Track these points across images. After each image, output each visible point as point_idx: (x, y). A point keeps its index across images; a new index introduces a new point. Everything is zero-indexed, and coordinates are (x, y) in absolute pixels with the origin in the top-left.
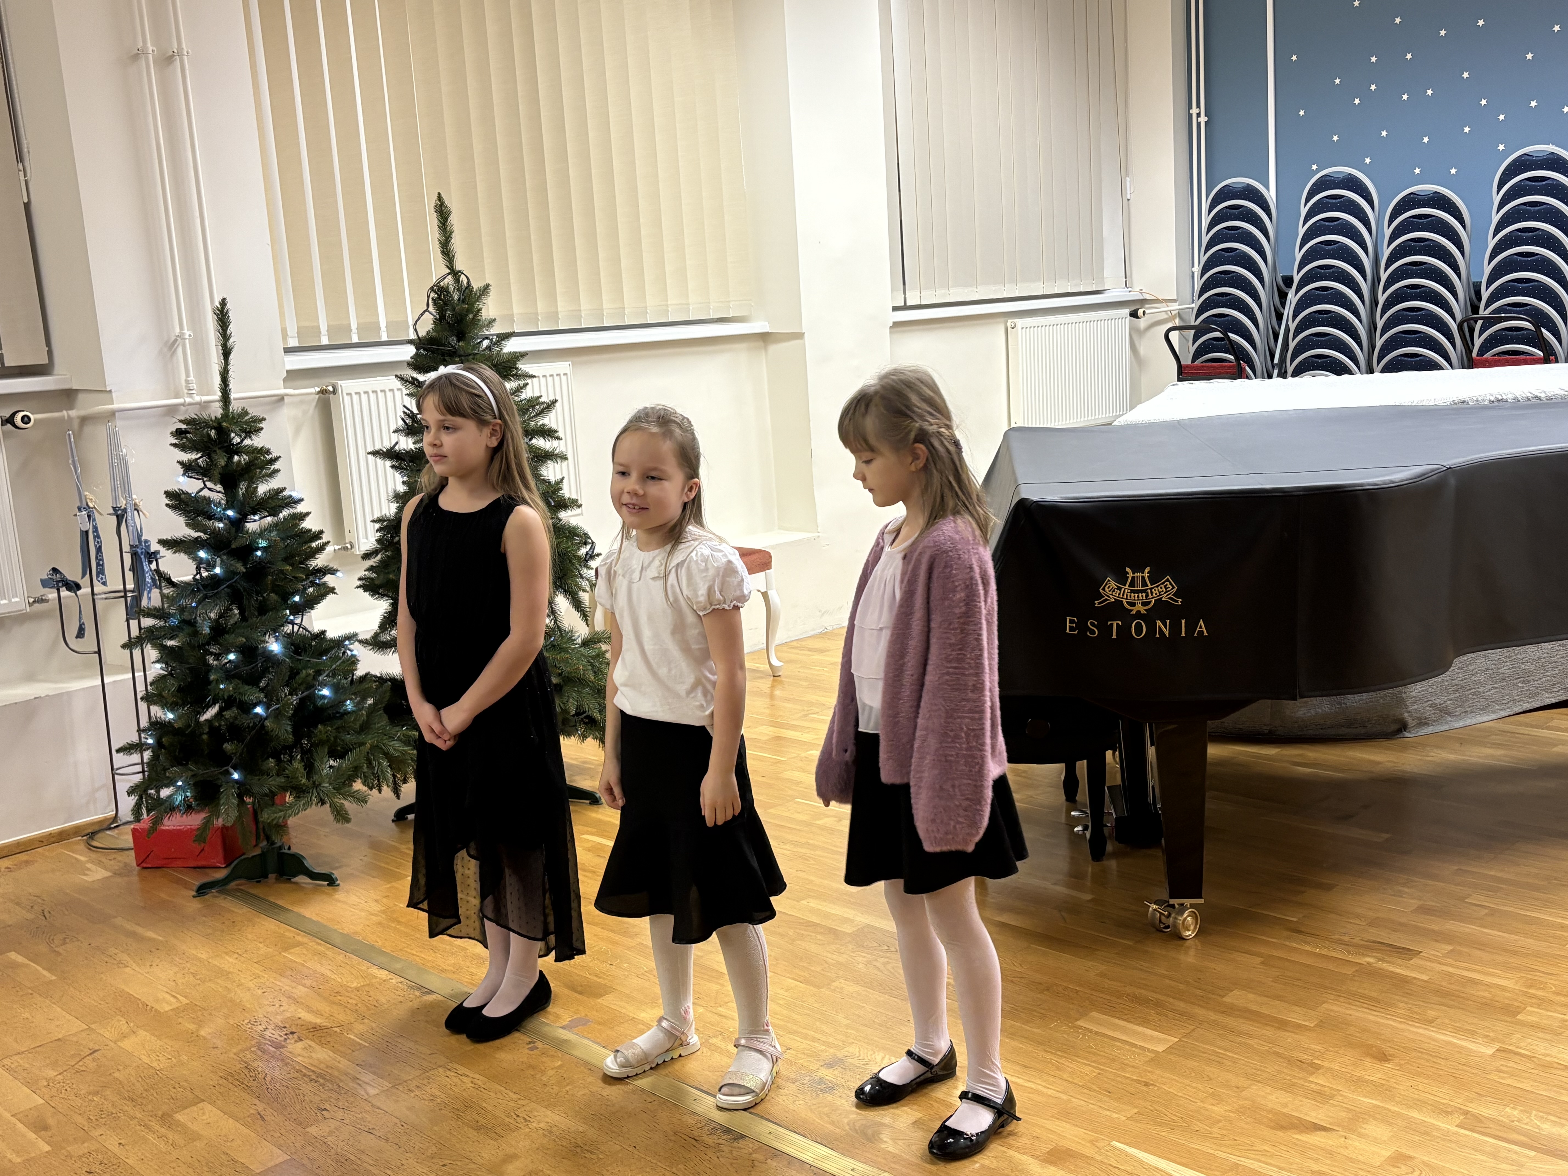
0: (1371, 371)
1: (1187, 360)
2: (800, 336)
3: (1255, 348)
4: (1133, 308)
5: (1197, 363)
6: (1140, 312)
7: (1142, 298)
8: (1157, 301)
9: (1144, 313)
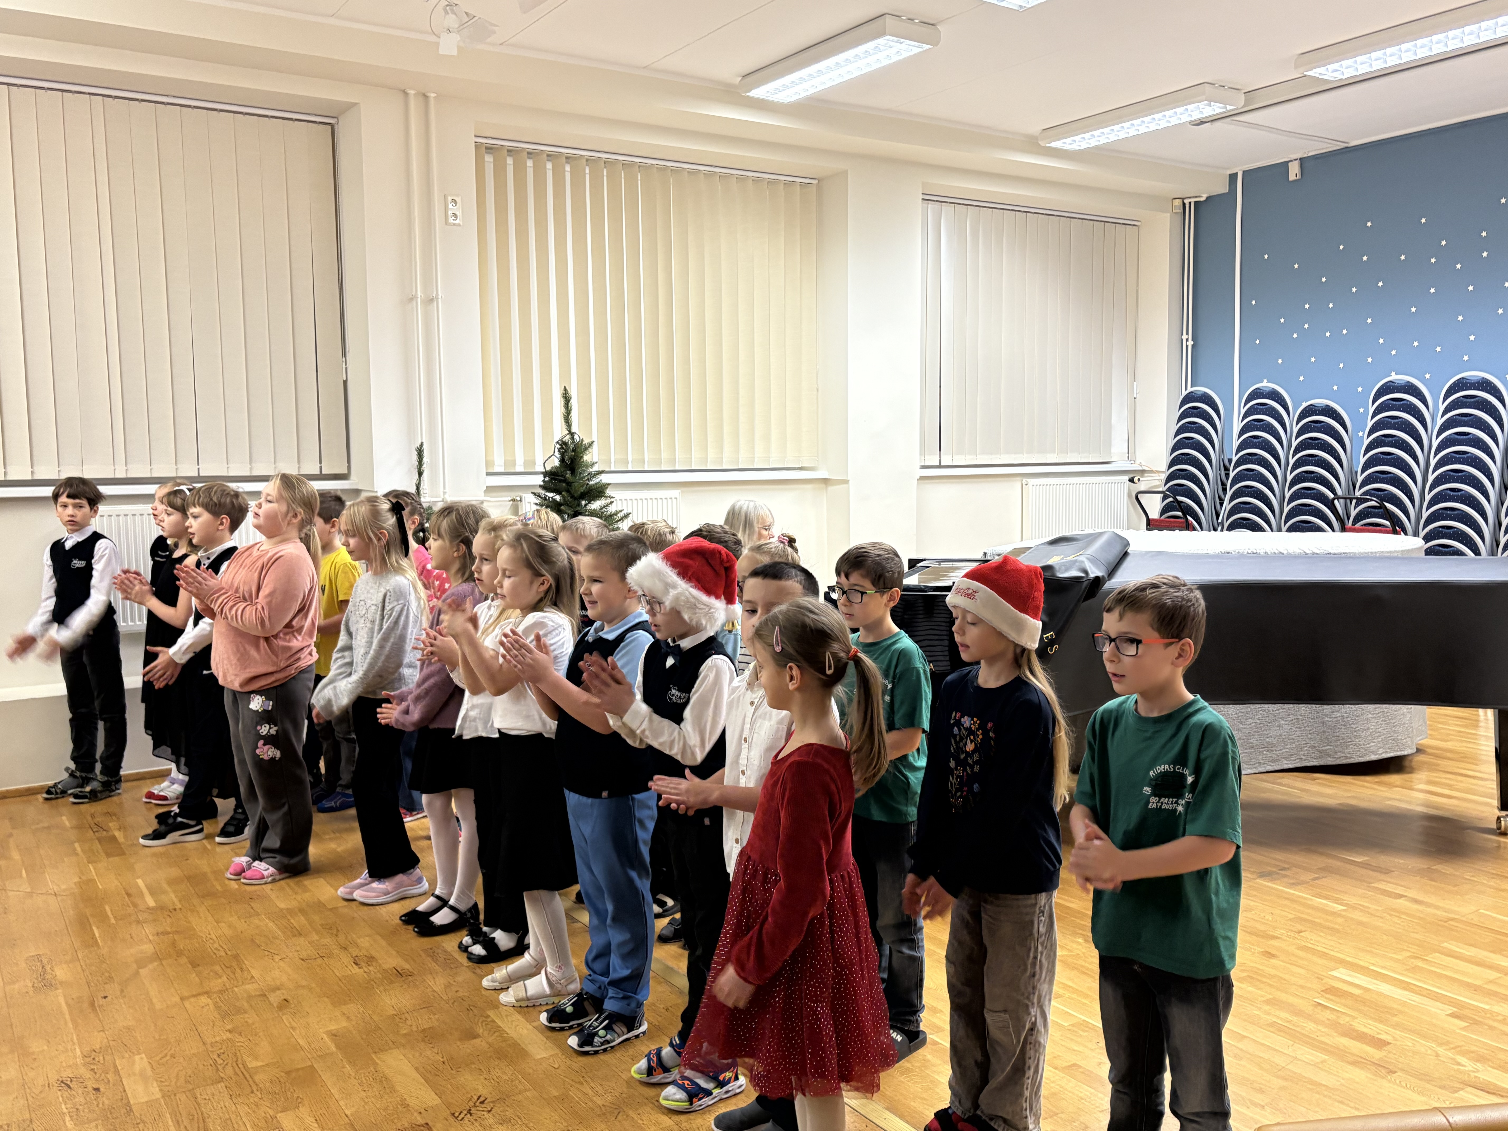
0: (1280, 530)
1: (1154, 514)
2: (846, 482)
3: (1202, 509)
4: (1131, 476)
5: (1163, 518)
6: (1136, 479)
7: (1140, 468)
8: (1152, 472)
9: (1139, 480)
